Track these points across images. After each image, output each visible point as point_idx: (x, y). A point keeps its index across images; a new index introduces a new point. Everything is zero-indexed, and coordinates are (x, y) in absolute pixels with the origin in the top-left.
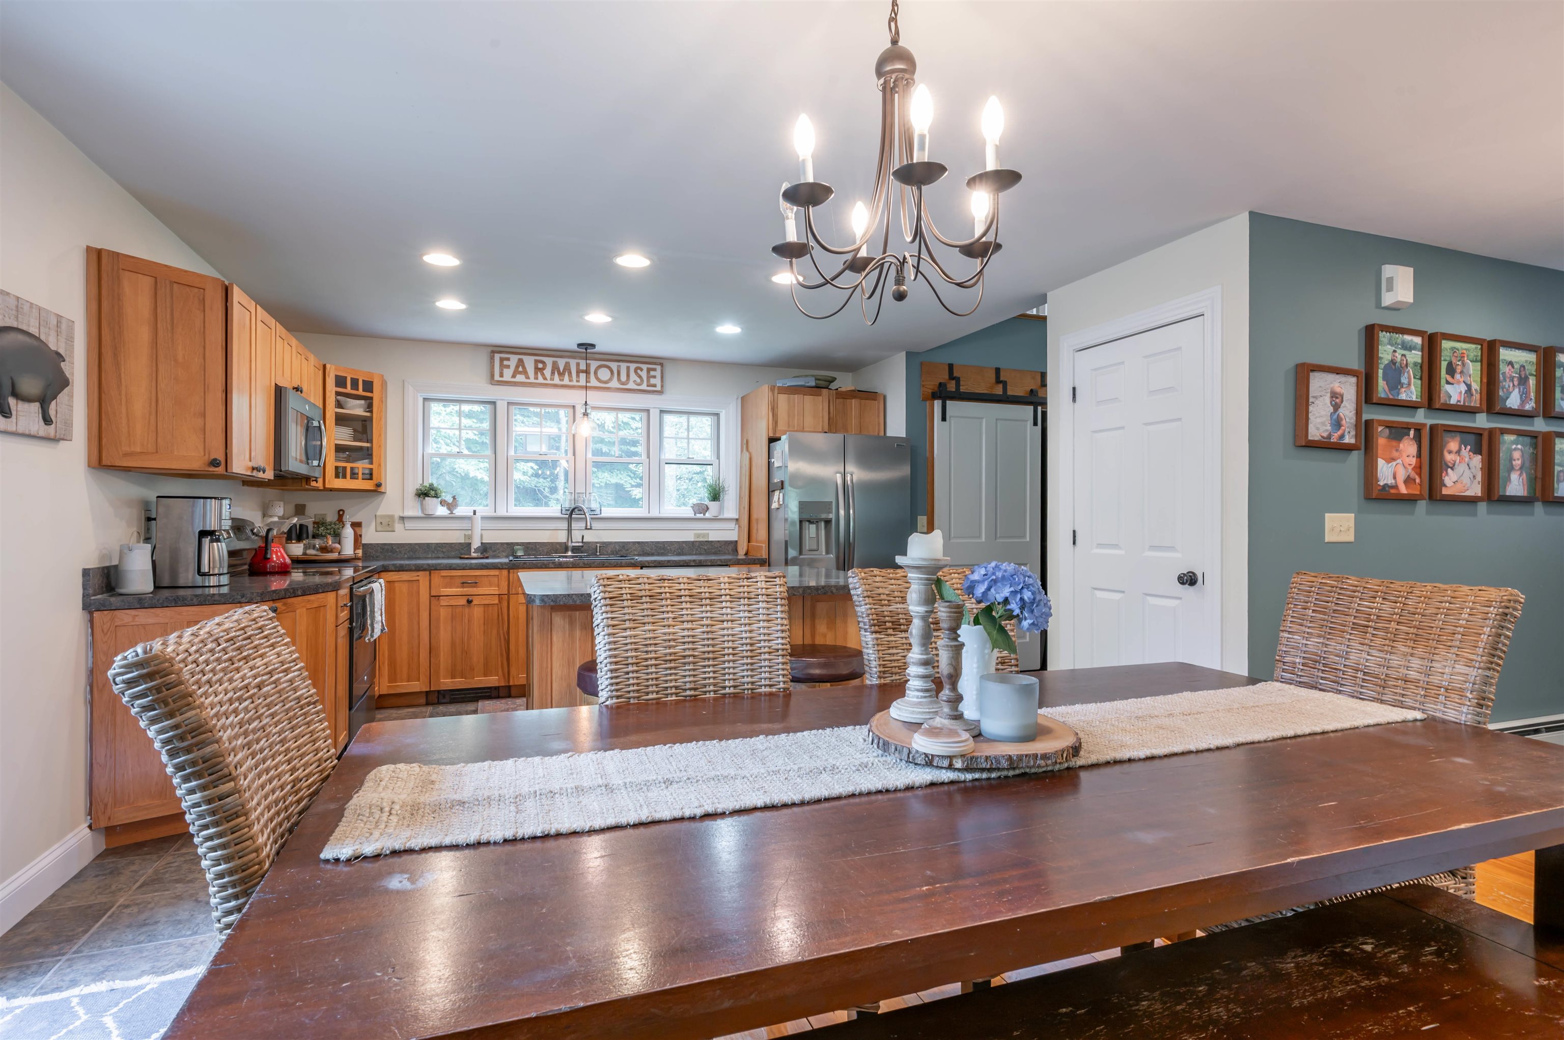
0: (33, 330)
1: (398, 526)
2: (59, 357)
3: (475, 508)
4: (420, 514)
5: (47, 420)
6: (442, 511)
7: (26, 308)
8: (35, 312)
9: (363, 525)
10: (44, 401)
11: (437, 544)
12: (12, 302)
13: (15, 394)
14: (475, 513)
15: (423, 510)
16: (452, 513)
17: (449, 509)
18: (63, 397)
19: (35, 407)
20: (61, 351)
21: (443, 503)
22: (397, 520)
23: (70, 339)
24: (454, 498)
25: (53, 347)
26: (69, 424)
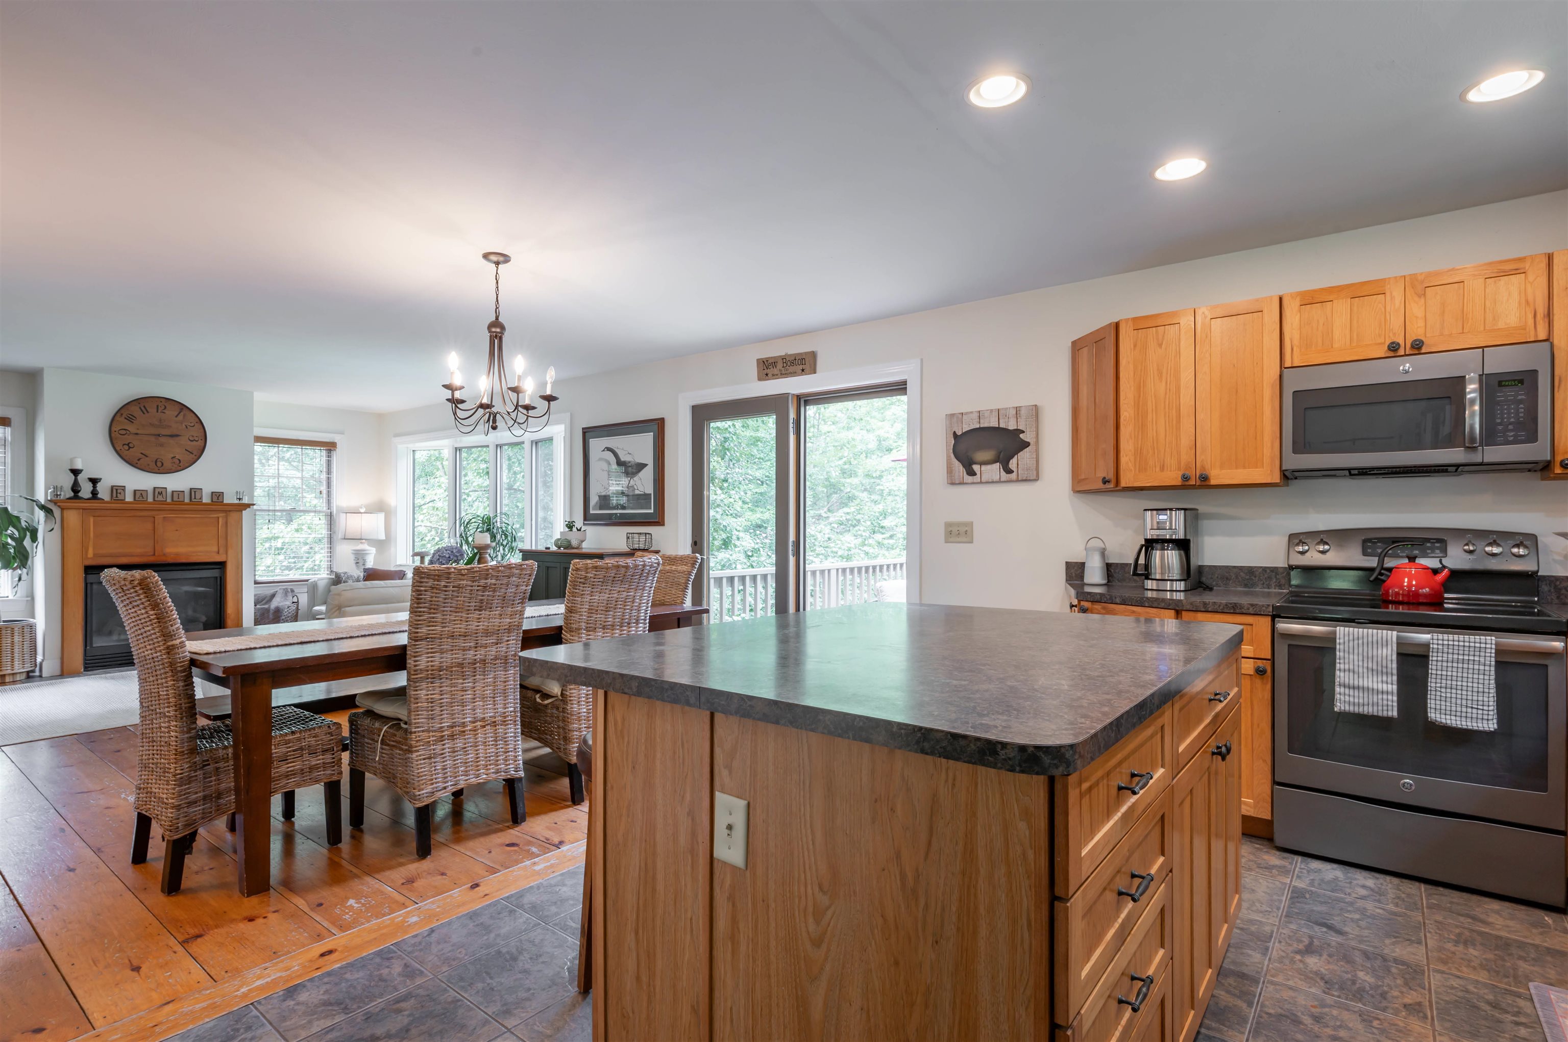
0: (994, 424)
2: (1019, 431)
5: (1009, 470)
7: (987, 414)
8: (995, 413)
10: (1005, 460)
12: (975, 416)
13: (977, 463)
19: (998, 465)
23: (1035, 417)
26: (1035, 469)
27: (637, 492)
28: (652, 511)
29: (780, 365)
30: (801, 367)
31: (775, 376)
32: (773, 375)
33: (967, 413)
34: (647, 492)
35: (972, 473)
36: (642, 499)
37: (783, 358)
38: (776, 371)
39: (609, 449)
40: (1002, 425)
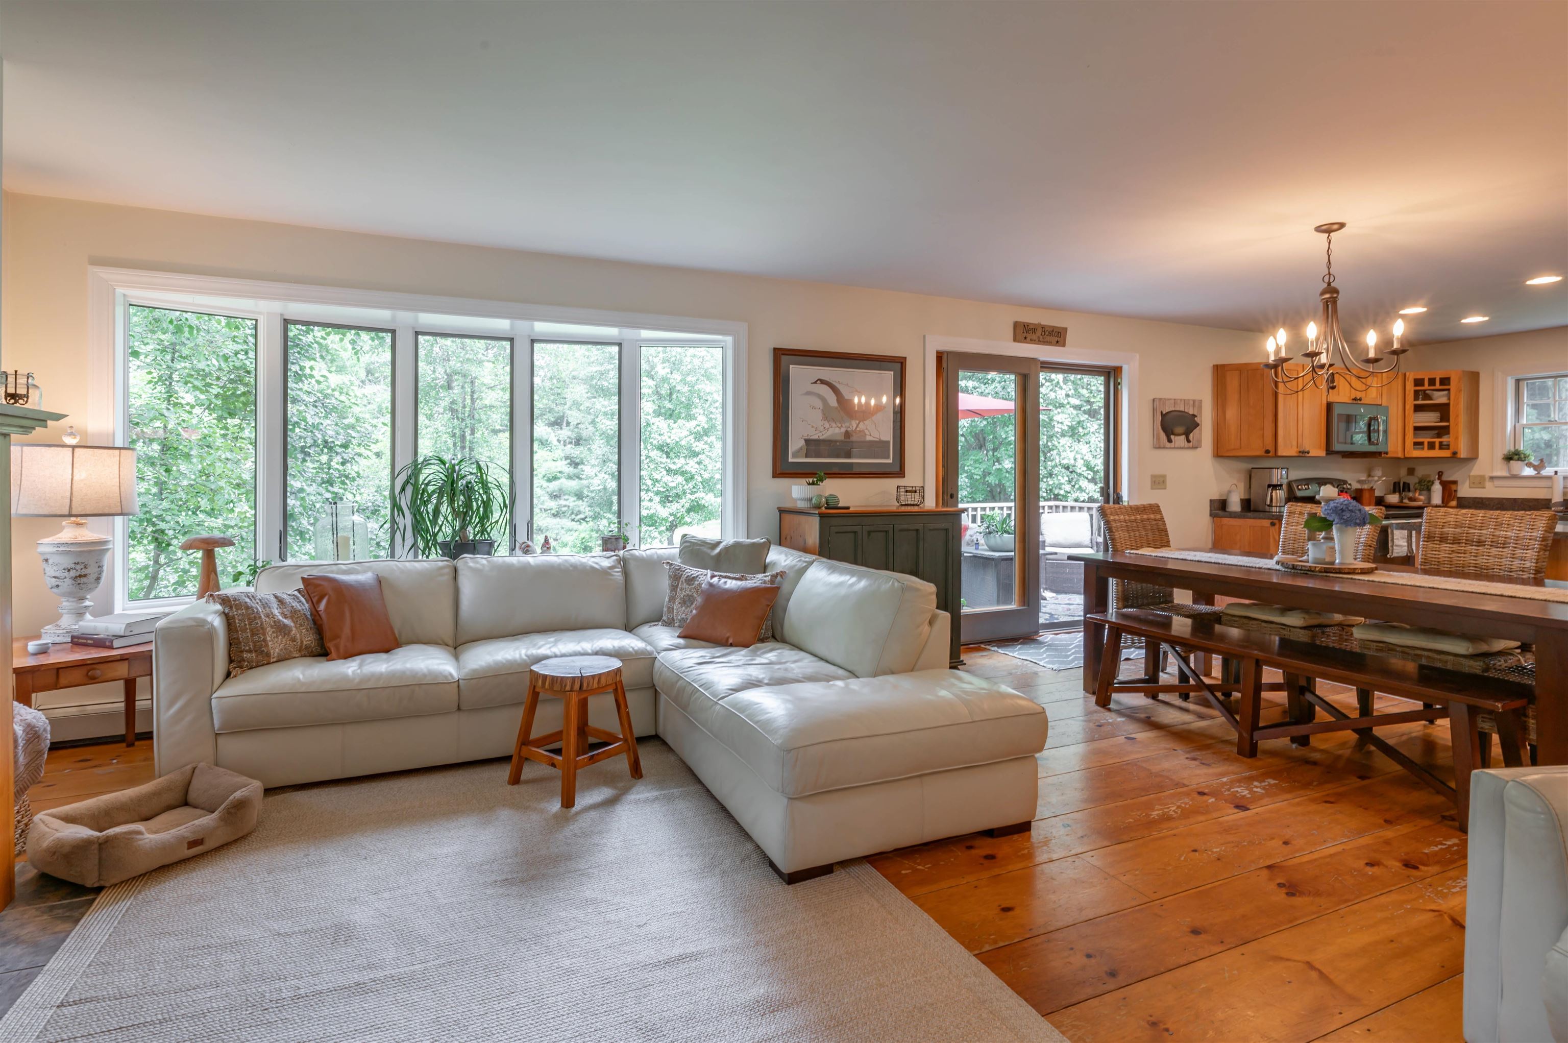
0: (1182, 409)
1: (1488, 484)
2: (1194, 416)
3: (1556, 469)
4: (1504, 473)
5: (1189, 441)
6: (1528, 471)
7: (1179, 401)
8: (1183, 402)
9: (1459, 483)
10: (1187, 434)
11: (1523, 499)
12: (1173, 402)
13: (1173, 434)
14: (1556, 473)
15: (1509, 470)
16: (1539, 473)
17: (1535, 469)
18: (1196, 431)
19: (1183, 437)
20: (1196, 414)
21: (1529, 465)
22: (1487, 480)
23: (1200, 407)
24: (1542, 460)
25: (1191, 413)
26: (1200, 441)
27: (869, 438)
28: (891, 461)
29: (1039, 332)
30: (1056, 339)
31: (1032, 341)
32: (1031, 340)
33: (1168, 399)
34: (884, 438)
35: (1170, 441)
36: (878, 447)
37: (1043, 327)
38: (1034, 337)
39: (823, 382)
40: (1186, 411)
